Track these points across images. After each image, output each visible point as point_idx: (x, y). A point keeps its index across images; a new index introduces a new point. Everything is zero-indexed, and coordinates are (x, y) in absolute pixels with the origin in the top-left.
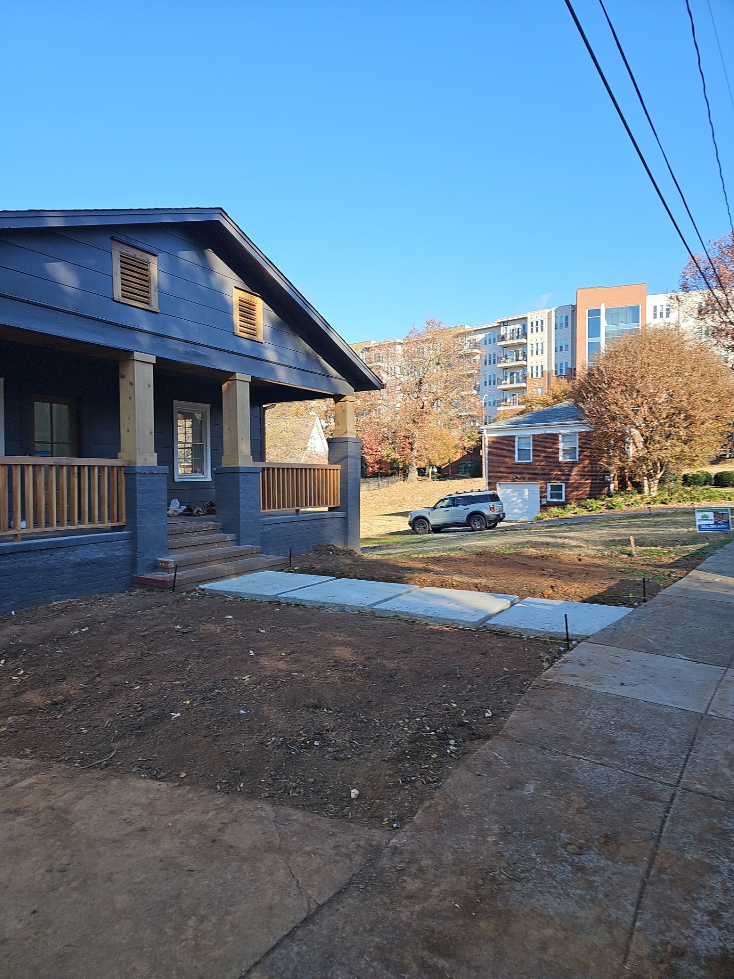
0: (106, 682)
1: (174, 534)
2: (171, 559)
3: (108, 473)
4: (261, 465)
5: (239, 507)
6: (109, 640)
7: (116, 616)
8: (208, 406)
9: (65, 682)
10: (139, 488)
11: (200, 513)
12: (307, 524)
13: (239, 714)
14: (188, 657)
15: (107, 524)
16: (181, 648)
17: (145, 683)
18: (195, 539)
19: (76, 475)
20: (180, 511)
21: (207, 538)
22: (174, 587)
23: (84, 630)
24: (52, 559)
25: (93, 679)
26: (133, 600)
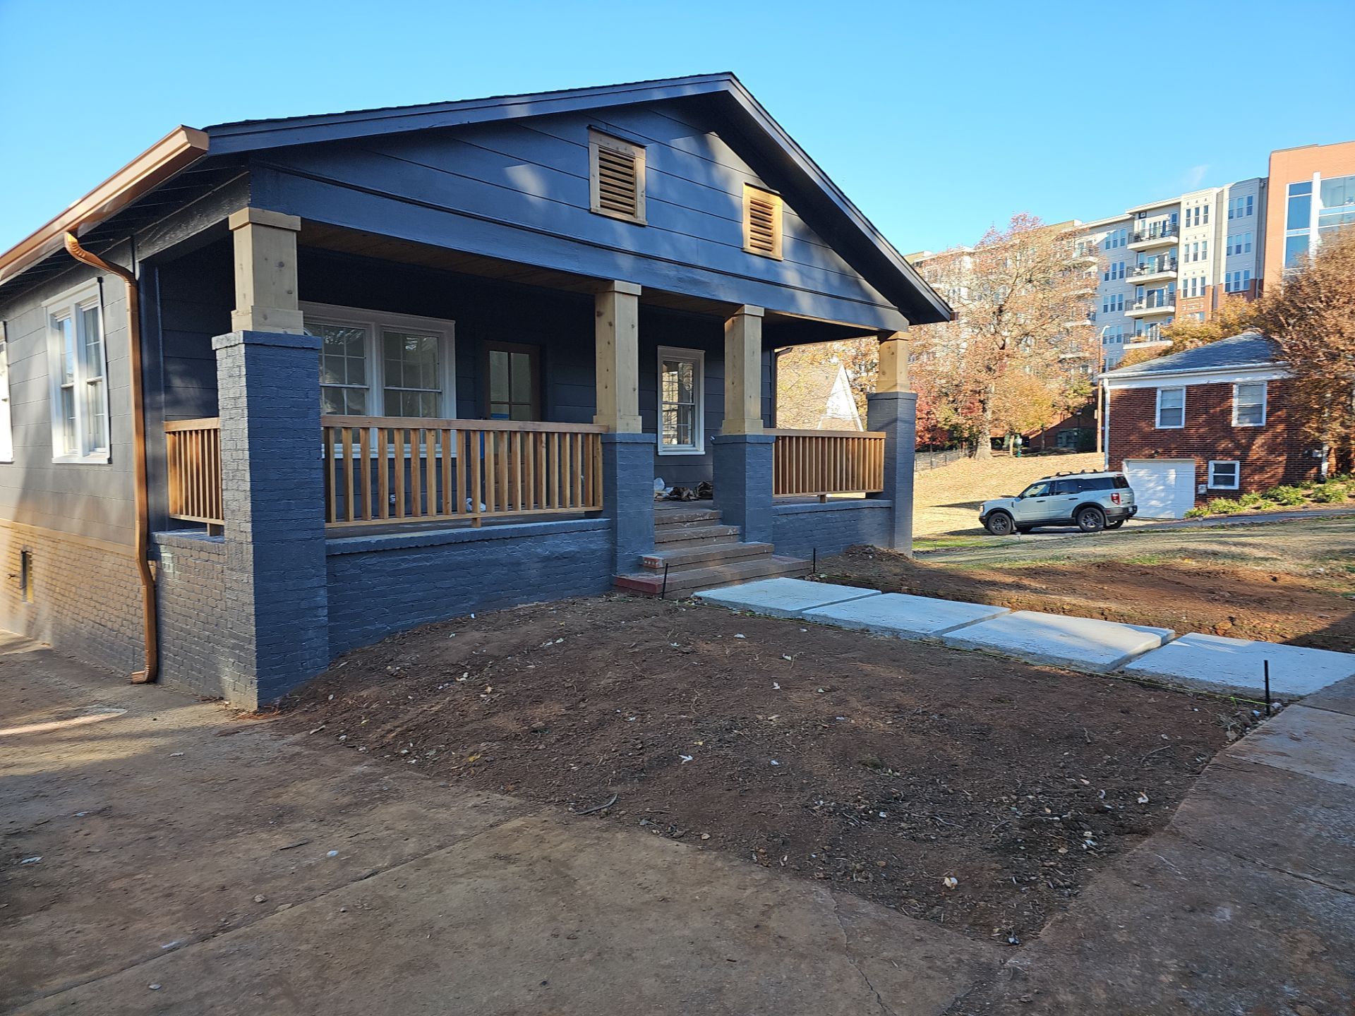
0: (593, 709)
1: (661, 523)
2: (658, 556)
3: (582, 443)
4: (772, 433)
5: (745, 489)
6: (591, 656)
7: (596, 627)
8: (702, 352)
9: (543, 705)
10: (619, 462)
11: (691, 498)
12: (837, 515)
13: (770, 764)
14: (693, 684)
15: (581, 509)
16: (681, 673)
17: (642, 715)
18: (687, 531)
19: (544, 445)
20: (665, 494)
21: (704, 530)
22: (663, 593)
23: (558, 641)
24: (517, 551)
25: (576, 704)
26: (614, 607)
